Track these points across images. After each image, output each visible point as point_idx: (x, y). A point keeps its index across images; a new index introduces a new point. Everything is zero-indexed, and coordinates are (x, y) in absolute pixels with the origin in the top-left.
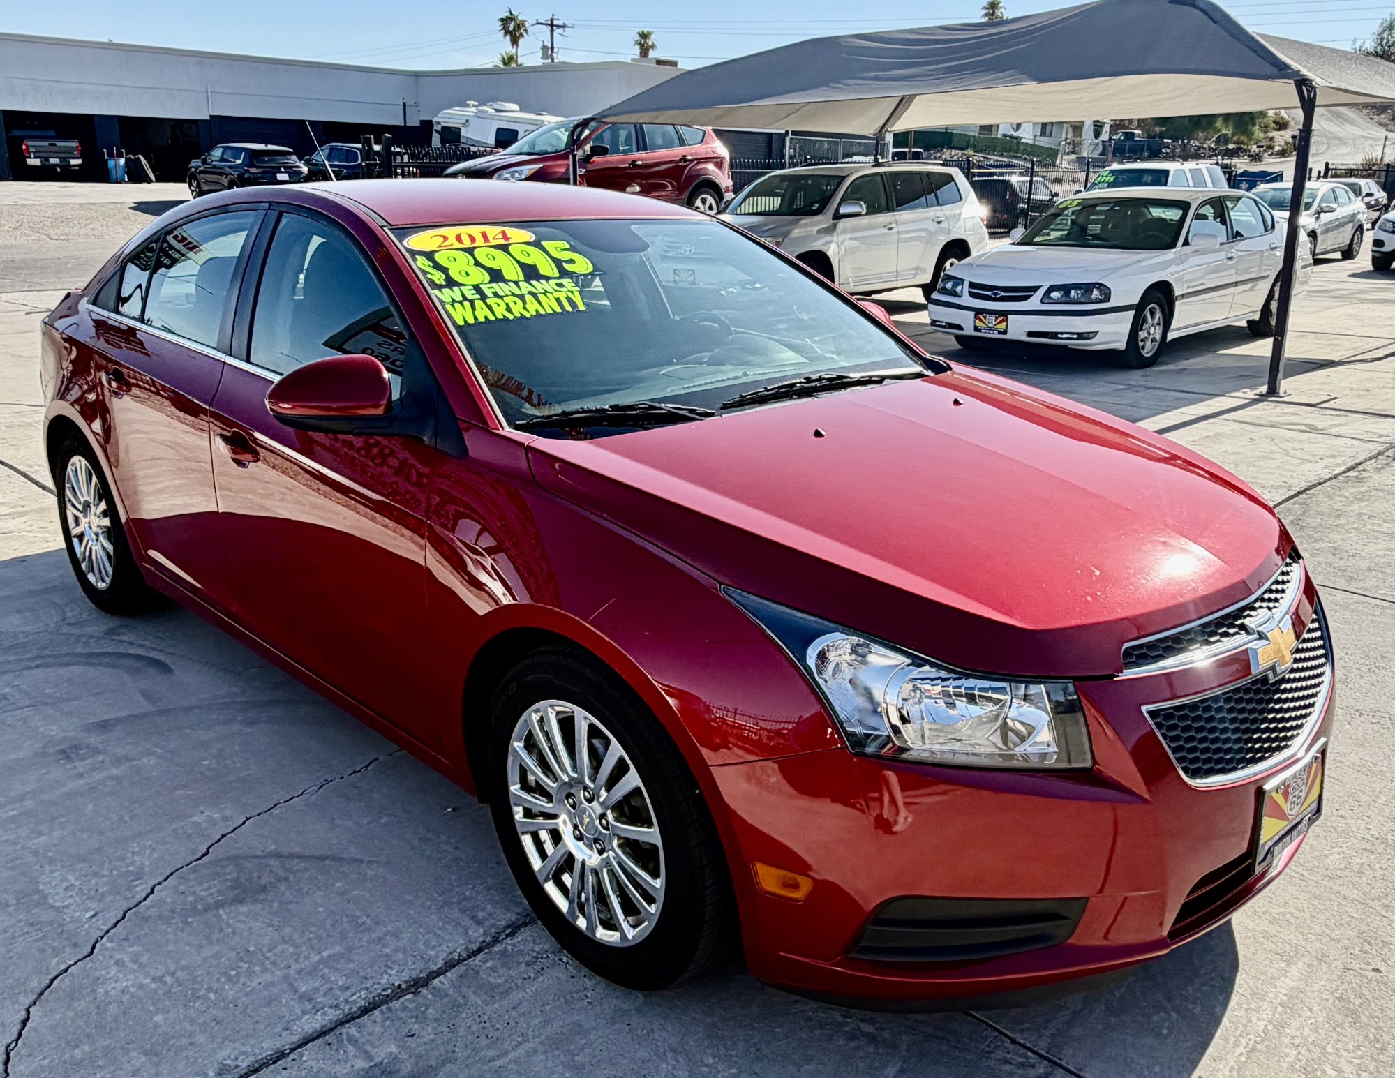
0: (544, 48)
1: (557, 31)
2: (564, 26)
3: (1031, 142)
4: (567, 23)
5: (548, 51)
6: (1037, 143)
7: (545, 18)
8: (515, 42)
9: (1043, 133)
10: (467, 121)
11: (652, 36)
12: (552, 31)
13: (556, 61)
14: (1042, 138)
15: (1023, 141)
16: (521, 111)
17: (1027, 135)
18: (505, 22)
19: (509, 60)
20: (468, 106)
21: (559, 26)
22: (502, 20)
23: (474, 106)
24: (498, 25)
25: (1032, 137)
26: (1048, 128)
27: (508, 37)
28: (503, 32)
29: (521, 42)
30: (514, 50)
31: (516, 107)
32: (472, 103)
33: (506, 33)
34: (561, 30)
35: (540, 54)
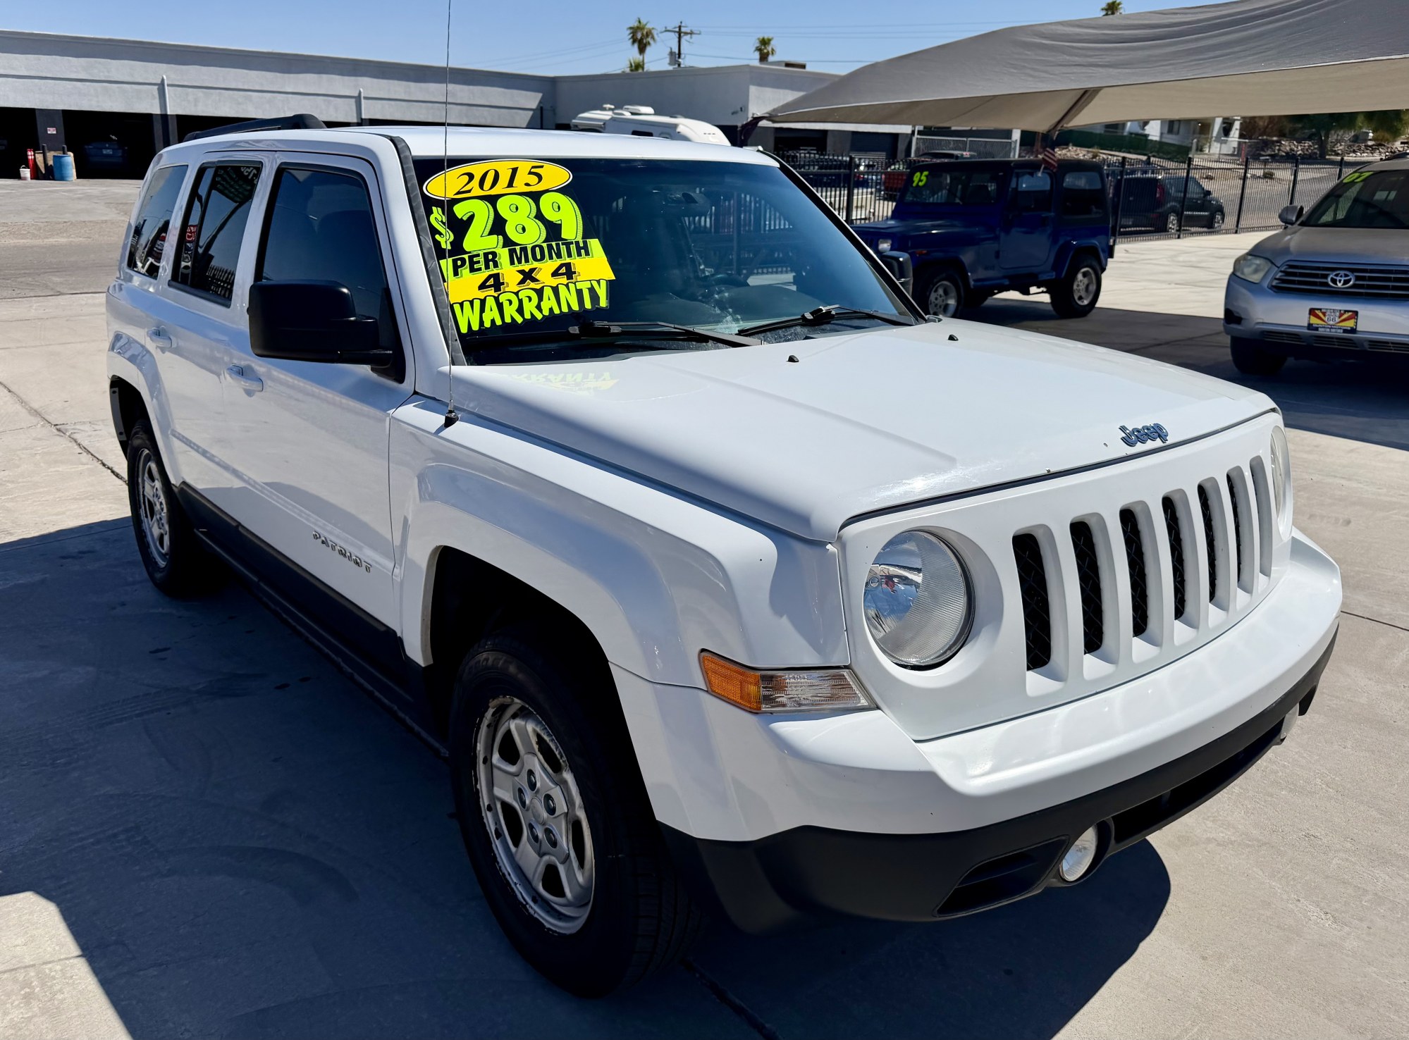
0: (671, 53)
1: (685, 39)
2: (691, 33)
3: (1157, 138)
4: (695, 30)
5: (676, 56)
6: (1164, 140)
7: (673, 24)
8: (642, 49)
9: (1170, 131)
10: (604, 124)
11: (772, 42)
12: (680, 38)
13: (682, 66)
14: (1170, 136)
15: (1150, 138)
16: (656, 114)
17: (1154, 131)
18: (634, 31)
19: (638, 66)
20: (605, 109)
21: (686, 33)
22: (631, 28)
23: (610, 109)
24: (626, 35)
25: (1158, 134)
26: (1176, 126)
27: (636, 45)
28: (631, 40)
29: (648, 49)
30: (641, 57)
31: (650, 110)
32: (608, 106)
33: (634, 42)
34: (688, 37)
35: (668, 60)
